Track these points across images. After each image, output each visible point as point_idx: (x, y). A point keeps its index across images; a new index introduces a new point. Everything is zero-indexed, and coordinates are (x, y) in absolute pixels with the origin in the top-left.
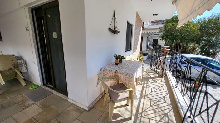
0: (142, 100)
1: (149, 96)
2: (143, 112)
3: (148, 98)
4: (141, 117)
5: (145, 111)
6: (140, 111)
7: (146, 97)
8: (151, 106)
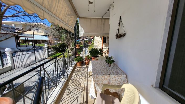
0: (86, 85)
1: (81, 91)
2: (85, 80)
3: (82, 88)
4: (85, 78)
5: (84, 80)
6: (86, 80)
7: (84, 89)
8: (80, 84)
